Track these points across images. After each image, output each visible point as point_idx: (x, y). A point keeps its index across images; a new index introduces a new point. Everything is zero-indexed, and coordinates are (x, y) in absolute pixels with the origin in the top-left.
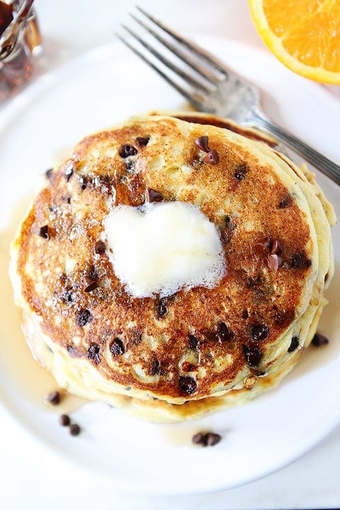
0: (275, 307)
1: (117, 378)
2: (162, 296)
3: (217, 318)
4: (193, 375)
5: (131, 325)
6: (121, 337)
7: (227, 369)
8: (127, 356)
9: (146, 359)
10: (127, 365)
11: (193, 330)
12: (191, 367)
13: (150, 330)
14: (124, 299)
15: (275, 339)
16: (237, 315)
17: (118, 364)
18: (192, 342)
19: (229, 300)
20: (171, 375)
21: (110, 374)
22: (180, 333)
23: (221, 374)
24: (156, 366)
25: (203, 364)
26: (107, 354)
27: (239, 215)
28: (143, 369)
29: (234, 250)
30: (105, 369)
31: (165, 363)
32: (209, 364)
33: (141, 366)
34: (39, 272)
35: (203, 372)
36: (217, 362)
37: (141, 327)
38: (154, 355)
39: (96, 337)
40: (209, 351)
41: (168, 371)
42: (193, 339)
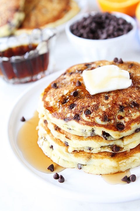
1: (88, 124)
3: (130, 99)
4: (122, 121)
5: (94, 103)
6: (89, 109)
7: (138, 117)
8: (91, 115)
9: (101, 115)
10: (92, 118)
11: (121, 103)
12: (121, 118)
13: (102, 104)
14: (90, 96)
16: (139, 98)
17: (88, 117)
18: (122, 108)
19: (135, 93)
20: (113, 121)
21: (85, 123)
22: (115, 104)
23: (135, 119)
24: (106, 117)
25: (126, 116)
26: (84, 116)
28: (100, 118)
30: (82, 122)
31: (110, 116)
32: (129, 116)
34: (52, 98)
35: (127, 119)
36: (133, 115)
37: (98, 104)
38: (105, 112)
39: (78, 111)
40: (129, 111)
41: (111, 119)
42: (121, 106)
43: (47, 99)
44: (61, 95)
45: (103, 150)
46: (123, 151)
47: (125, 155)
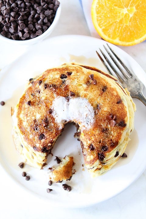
0: (111, 140)
7: (91, 161)
15: (110, 151)
16: (97, 142)
19: (95, 136)
27: (102, 105)
29: (99, 117)
36: (88, 157)
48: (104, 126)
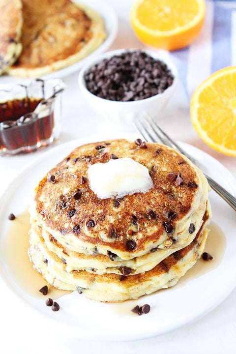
0: (180, 203)
1: (89, 240)
2: (117, 197)
3: (148, 207)
4: (134, 238)
5: (100, 211)
6: (93, 218)
7: (154, 234)
8: (95, 229)
9: (107, 228)
10: (96, 232)
11: (134, 213)
12: (133, 233)
13: (110, 213)
14: (96, 200)
15: (181, 218)
16: (160, 205)
17: (91, 231)
18: (135, 219)
19: (155, 198)
20: (122, 238)
21: (86, 239)
22: (127, 213)
23: (151, 236)
24: (113, 232)
25: (140, 231)
26: (85, 229)
27: (159, 165)
29: (157, 179)
30: (82, 237)
31: (119, 230)
32: (144, 231)
33: (104, 232)
34: (48, 197)
35: (140, 236)
36: (148, 230)
37: (105, 212)
38: (112, 225)
39: (79, 220)
40: (144, 224)
41: (120, 235)
42: (135, 218)
43: (42, 199)
44: (59, 194)
45: (109, 272)
46: (136, 273)
47: (139, 278)
48: (165, 187)
